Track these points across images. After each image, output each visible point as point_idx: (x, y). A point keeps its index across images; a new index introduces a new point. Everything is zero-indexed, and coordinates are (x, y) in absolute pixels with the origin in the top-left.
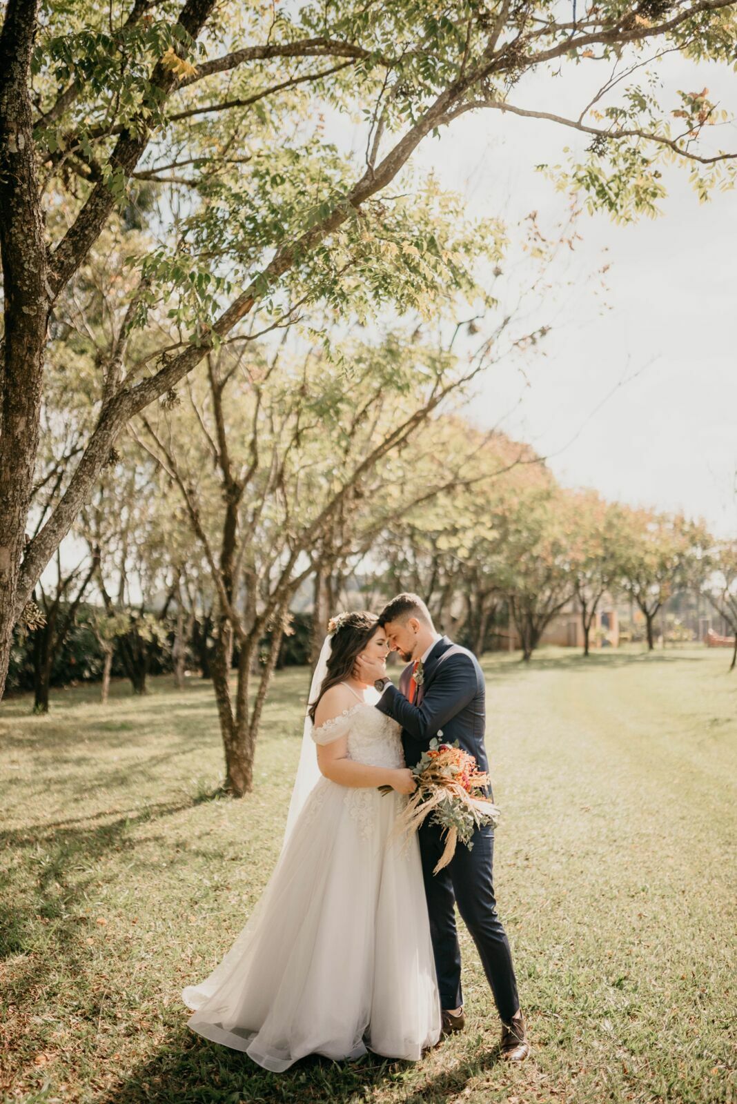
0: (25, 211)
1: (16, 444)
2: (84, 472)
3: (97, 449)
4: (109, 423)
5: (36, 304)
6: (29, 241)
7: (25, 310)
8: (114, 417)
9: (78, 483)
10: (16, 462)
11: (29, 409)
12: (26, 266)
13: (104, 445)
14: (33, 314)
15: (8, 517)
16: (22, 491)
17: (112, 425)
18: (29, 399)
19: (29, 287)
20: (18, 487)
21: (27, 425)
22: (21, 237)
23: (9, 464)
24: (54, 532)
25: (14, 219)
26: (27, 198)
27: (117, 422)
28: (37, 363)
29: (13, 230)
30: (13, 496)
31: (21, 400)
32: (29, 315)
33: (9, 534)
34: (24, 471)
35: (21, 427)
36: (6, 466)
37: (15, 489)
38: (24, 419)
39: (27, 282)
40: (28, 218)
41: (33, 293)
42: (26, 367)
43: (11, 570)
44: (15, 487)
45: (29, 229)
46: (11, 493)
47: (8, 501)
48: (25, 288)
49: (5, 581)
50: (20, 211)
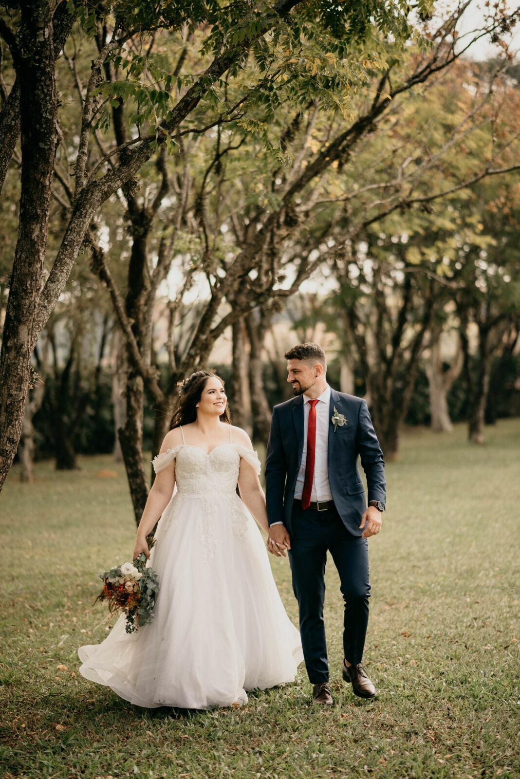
0: (46, 79)
1: (33, 243)
2: (65, 255)
3: (75, 235)
4: (84, 212)
5: (50, 141)
6: (48, 98)
7: (42, 145)
8: (88, 206)
9: (61, 265)
10: (32, 259)
11: (42, 218)
12: (44, 115)
13: (80, 231)
14: (46, 147)
15: (27, 301)
16: (37, 280)
17: (86, 213)
18: (42, 210)
19: (45, 129)
20: (34, 278)
21: (41, 230)
22: (43, 96)
23: (28, 260)
24: (45, 307)
25: (38, 84)
26: (48, 69)
27: (90, 211)
28: (47, 183)
29: (37, 92)
30: (31, 285)
31: (37, 212)
32: (44, 149)
33: (28, 314)
34: (39, 266)
35: (36, 233)
36: (25, 262)
37: (32, 279)
38: (39, 225)
39: (44, 126)
40: (48, 83)
41: (47, 133)
42: (40, 187)
43: (28, 342)
44: (32, 277)
45: (48, 90)
46: (29, 282)
47: (27, 289)
48: (42, 130)
49: (24, 351)
50: (43, 78)
